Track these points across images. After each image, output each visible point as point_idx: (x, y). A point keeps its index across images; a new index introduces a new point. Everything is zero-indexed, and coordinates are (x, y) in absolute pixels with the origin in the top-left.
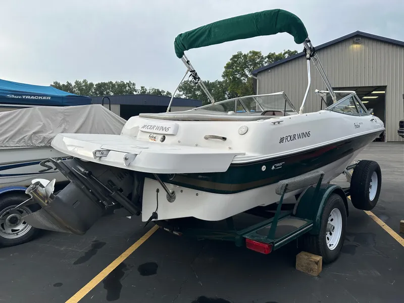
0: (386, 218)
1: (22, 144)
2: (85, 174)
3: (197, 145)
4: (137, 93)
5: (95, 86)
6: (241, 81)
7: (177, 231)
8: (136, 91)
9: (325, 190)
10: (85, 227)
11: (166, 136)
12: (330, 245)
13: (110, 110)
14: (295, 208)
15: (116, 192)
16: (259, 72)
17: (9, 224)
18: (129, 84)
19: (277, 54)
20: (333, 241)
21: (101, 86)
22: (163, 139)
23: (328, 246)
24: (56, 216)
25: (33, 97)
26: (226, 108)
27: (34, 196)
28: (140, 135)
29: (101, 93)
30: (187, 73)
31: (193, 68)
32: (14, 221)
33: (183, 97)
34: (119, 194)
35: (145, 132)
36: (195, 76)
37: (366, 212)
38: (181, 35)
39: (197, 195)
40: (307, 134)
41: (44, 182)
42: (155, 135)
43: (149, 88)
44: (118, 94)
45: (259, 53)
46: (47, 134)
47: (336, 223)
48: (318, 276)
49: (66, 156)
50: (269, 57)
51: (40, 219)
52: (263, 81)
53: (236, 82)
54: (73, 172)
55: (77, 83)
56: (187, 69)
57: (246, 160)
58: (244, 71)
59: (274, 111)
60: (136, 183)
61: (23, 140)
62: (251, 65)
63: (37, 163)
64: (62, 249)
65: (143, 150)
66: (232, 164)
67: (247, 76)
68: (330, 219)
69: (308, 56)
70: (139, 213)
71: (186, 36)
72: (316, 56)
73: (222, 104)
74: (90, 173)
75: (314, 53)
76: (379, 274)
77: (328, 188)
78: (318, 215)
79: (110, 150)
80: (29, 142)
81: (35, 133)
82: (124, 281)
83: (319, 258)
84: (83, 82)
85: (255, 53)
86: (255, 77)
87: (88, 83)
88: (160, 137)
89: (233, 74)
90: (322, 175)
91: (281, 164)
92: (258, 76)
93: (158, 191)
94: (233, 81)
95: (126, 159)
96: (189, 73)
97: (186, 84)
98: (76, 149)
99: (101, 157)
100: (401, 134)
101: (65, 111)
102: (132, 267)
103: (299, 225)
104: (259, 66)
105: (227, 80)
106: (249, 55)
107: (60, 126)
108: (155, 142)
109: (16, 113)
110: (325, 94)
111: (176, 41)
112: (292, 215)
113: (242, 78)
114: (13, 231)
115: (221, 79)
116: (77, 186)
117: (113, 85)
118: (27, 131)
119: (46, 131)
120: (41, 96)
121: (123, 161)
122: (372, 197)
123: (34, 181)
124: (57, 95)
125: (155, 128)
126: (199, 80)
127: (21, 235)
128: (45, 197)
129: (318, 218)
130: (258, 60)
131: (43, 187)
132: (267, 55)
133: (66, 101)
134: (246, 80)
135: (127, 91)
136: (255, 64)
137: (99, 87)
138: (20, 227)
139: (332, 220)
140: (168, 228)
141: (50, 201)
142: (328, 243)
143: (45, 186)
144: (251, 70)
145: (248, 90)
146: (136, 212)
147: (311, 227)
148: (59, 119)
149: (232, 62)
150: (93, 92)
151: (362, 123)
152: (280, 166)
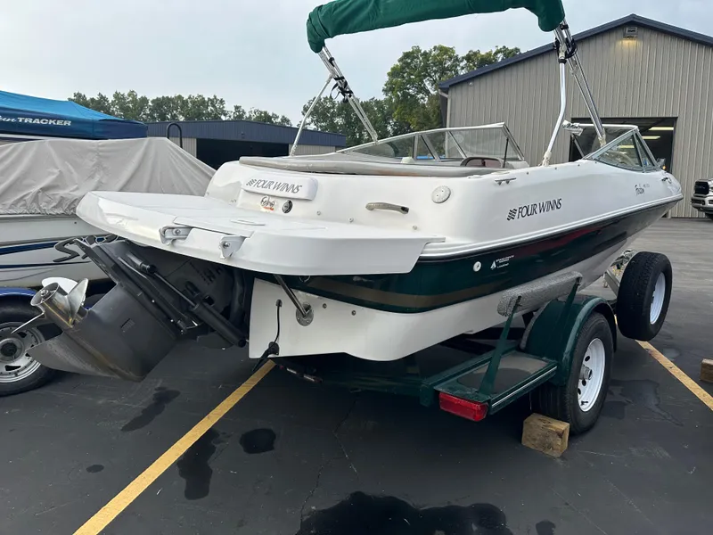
0: (674, 354)
1: (19, 210)
2: (143, 270)
3: (352, 221)
4: (227, 118)
5: (150, 104)
6: (416, 101)
7: (311, 375)
8: (225, 115)
9: (580, 307)
10: (145, 368)
11: (293, 202)
12: (583, 403)
13: (181, 147)
14: (525, 337)
15: (201, 304)
16: (452, 86)
17: (1, 356)
18: (213, 101)
19: (483, 53)
20: (589, 395)
21: (161, 104)
22: (289, 208)
23: (580, 404)
24: (90, 348)
25: (37, 121)
26: (399, 151)
27: (47, 310)
28: (242, 198)
29: (163, 117)
30: (328, 82)
31: (341, 73)
32: (11, 351)
33: (312, 127)
34: (205, 307)
35: (254, 193)
36: (344, 89)
37: (640, 342)
38: (320, 8)
39: (354, 313)
40: (556, 205)
41: (66, 284)
42: (272, 200)
43: (250, 108)
44: (192, 118)
45: (451, 50)
46: (67, 191)
47: (596, 364)
48: (562, 457)
49: (104, 233)
50: (468, 58)
51: (59, 353)
52: (458, 101)
53: (408, 103)
54: (121, 265)
55: (117, 96)
56: (329, 74)
58: (423, 82)
59: (483, 159)
60: (238, 288)
61: (22, 203)
62: (435, 72)
63: (51, 245)
64: (100, 402)
65: (258, 230)
66: (420, 259)
67: (427, 92)
68: (585, 357)
69: (562, 55)
70: (243, 342)
71: (330, 10)
72: (577, 56)
73: (391, 144)
74: (153, 267)
75: (573, 50)
76: (667, 454)
77: (585, 303)
78: (566, 351)
79: (191, 228)
80: (34, 205)
81: (44, 189)
82: (214, 463)
83: (564, 426)
84: (129, 95)
85: (444, 51)
86: (444, 94)
87: (139, 97)
88: (282, 203)
89: (402, 87)
90: (578, 279)
91: (507, 259)
92: (450, 92)
93: (279, 304)
94: (402, 101)
95: (224, 246)
96: (334, 82)
98: (124, 223)
99: (174, 240)
100: (696, 204)
101: (100, 148)
102: (229, 437)
103: (532, 367)
104: (449, 73)
105: (391, 98)
106: (433, 53)
107: (92, 177)
108: (271, 211)
109: (8, 150)
110: (582, 130)
111: (310, 19)
112: (518, 349)
113: (420, 96)
114: (9, 368)
115: (382, 97)
116: (128, 290)
117: (185, 103)
118: (30, 186)
119: (66, 187)
120: (53, 119)
121: (219, 250)
122: (654, 317)
123: (46, 283)
124: (83, 117)
125: (272, 186)
126: (350, 96)
127: (23, 375)
128: (69, 312)
129: (566, 356)
130: (449, 63)
131: (63, 293)
132: (465, 55)
133: (100, 130)
134: (426, 99)
135: (209, 114)
136: (443, 71)
137: (158, 104)
138: (21, 362)
139: (588, 359)
140: (292, 369)
141: (79, 319)
142: (581, 398)
143: (68, 292)
144: (435, 81)
145: (428, 119)
146: (238, 341)
147: (552, 372)
148: (89, 163)
149: (401, 66)
150: (148, 115)
151: (648, 186)
152: (506, 263)
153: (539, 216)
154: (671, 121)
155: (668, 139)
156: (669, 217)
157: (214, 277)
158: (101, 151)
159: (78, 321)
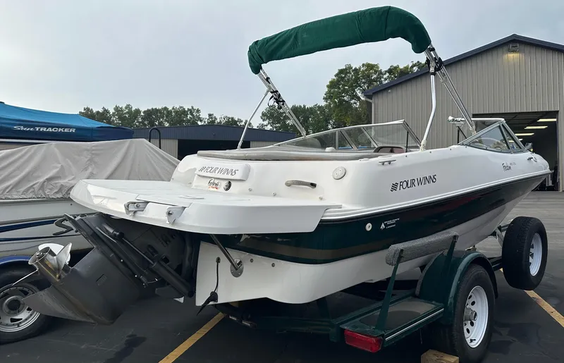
0: (556, 301)
1: (29, 195)
2: (114, 236)
3: (275, 195)
4: (203, 123)
5: (142, 114)
6: (350, 105)
7: (248, 320)
8: (201, 121)
9: (460, 260)
10: (114, 314)
11: (232, 183)
12: (471, 341)
13: (160, 148)
14: (419, 286)
15: (159, 263)
16: (374, 93)
17: (8, 310)
18: (191, 111)
19: (401, 67)
20: (476, 334)
21: (151, 114)
22: (228, 187)
23: (468, 341)
24: (71, 297)
25: (50, 130)
26: (324, 143)
27: (40, 267)
28: (197, 182)
29: (152, 123)
30: (266, 95)
31: (275, 88)
32: (15, 307)
33: (269, 128)
35: (204, 177)
36: (278, 99)
37: (527, 292)
38: (256, 43)
39: (273, 265)
40: (432, 179)
41: (56, 248)
42: (216, 181)
43: (220, 117)
44: (175, 124)
45: (376, 66)
46: (66, 180)
47: (480, 308)
49: (94, 212)
50: (390, 71)
51: (48, 302)
52: (381, 105)
53: (343, 107)
54: (99, 234)
55: (117, 109)
56: (266, 89)
57: (342, 215)
58: (354, 91)
59: (392, 147)
60: (188, 249)
61: (32, 190)
62: (364, 83)
63: (52, 222)
64: (83, 347)
65: (194, 202)
66: (321, 221)
67: (359, 98)
68: (469, 301)
69: (432, 70)
70: (192, 293)
71: (263, 44)
72: (444, 70)
73: (319, 138)
74: (122, 235)
75: (440, 66)
77: (464, 257)
78: (451, 296)
79: (148, 202)
80: (41, 191)
81: (49, 180)
83: (454, 360)
84: (126, 108)
85: (370, 67)
86: (369, 100)
87: (133, 109)
88: (224, 184)
89: (339, 95)
90: (455, 237)
91: (394, 221)
92: (373, 99)
93: (218, 260)
94: (339, 106)
95: (169, 214)
96: (270, 95)
97: (272, 109)
98: (105, 202)
99: (135, 212)
101: (93, 148)
103: (423, 310)
104: (375, 84)
105: (330, 104)
106: (362, 69)
107: (86, 169)
108: (215, 189)
109: (23, 152)
110: (463, 123)
111: (250, 51)
112: (415, 296)
113: (353, 101)
114: (13, 320)
115: (323, 103)
116: (103, 253)
117: (169, 113)
118: (39, 177)
119: (65, 177)
120: (62, 128)
121: (165, 217)
122: (534, 270)
123: (41, 247)
125: (217, 172)
126: (283, 104)
127: (24, 326)
128: (56, 270)
129: (450, 300)
130: (375, 76)
131: (53, 254)
132: (387, 69)
133: (97, 135)
134: (358, 104)
135: (189, 121)
136: (370, 82)
137: (148, 114)
138: (23, 315)
139: (473, 303)
140: (234, 316)
142: (468, 337)
143: (57, 254)
144: (364, 90)
145: (360, 119)
146: (187, 292)
147: (439, 314)
148: (84, 159)
149: (337, 79)
150: (140, 123)
151: (515, 164)
152: (393, 224)
153: (417, 188)
154: (554, 114)
155: (553, 127)
156: (561, 191)
157: (170, 241)
158: (93, 150)
159: (63, 276)
